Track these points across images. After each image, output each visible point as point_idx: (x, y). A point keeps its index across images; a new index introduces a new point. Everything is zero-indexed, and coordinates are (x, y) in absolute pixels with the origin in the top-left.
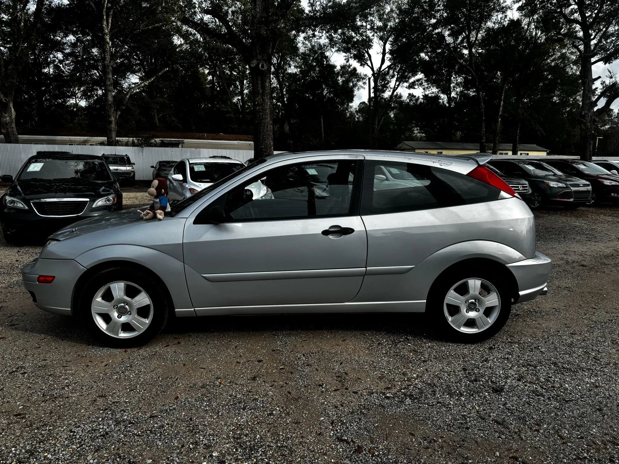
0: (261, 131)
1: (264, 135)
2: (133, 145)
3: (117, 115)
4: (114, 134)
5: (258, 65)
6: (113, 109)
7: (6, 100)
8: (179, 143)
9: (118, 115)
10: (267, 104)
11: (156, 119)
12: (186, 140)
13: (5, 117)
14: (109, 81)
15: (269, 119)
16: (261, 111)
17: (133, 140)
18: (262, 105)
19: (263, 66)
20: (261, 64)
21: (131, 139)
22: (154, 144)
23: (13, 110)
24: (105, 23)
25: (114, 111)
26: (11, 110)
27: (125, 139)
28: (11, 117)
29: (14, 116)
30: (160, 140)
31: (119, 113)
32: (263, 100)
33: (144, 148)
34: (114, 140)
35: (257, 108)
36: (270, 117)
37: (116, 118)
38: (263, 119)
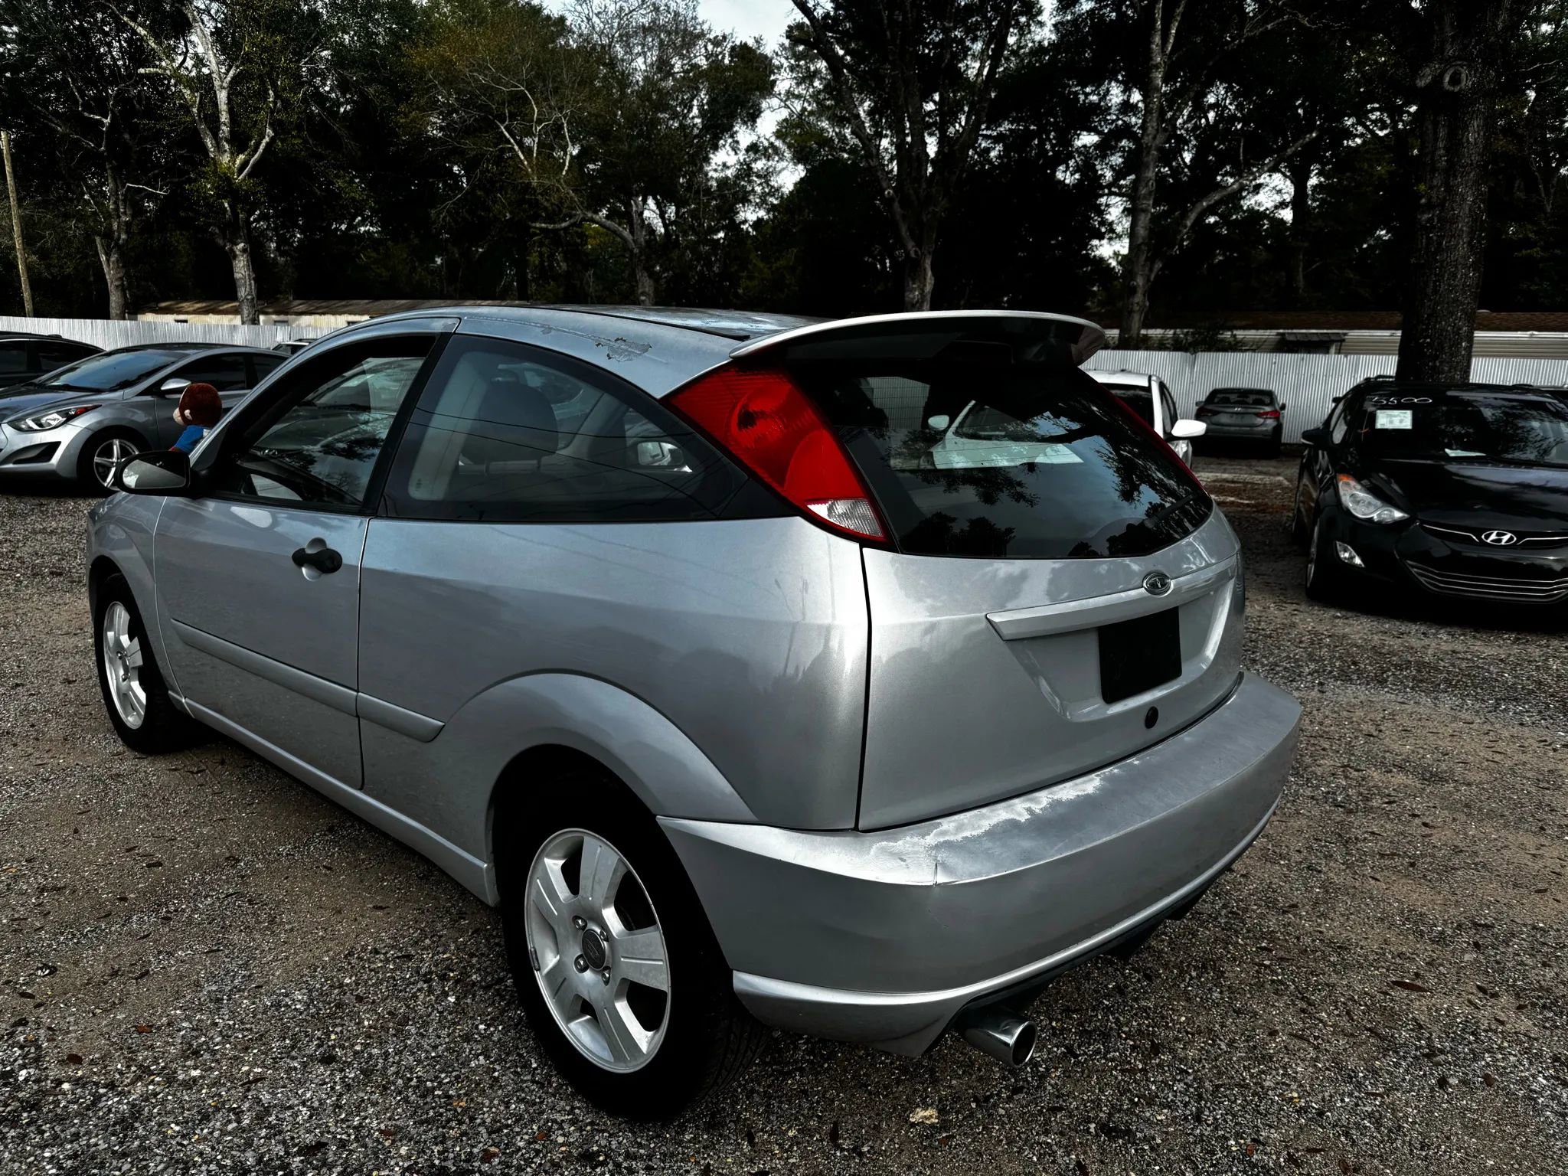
0: (1429, 290)
1: (1437, 303)
2: (1177, 346)
3: (1151, 270)
4: (1136, 319)
5: (1438, 79)
6: (1143, 258)
7: (916, 252)
8: (1332, 342)
9: (1155, 270)
10: (1464, 200)
11: (1301, 276)
12: (1354, 334)
13: (912, 290)
14: (1147, 185)
15: (1463, 248)
16: (1433, 227)
17: (1174, 334)
18: (1442, 205)
19: (1455, 80)
20: (1451, 72)
21: (1172, 332)
22: (1230, 343)
23: (929, 273)
24: (1157, 39)
25: (1146, 260)
26: (925, 274)
27: (1156, 333)
28: (922, 290)
29: (928, 288)
30: (1278, 334)
31: (1158, 265)
32: (1450, 190)
33: (1200, 354)
34: (1135, 336)
35: (1426, 216)
36: (1469, 243)
37: (1149, 277)
38: (1439, 249)
